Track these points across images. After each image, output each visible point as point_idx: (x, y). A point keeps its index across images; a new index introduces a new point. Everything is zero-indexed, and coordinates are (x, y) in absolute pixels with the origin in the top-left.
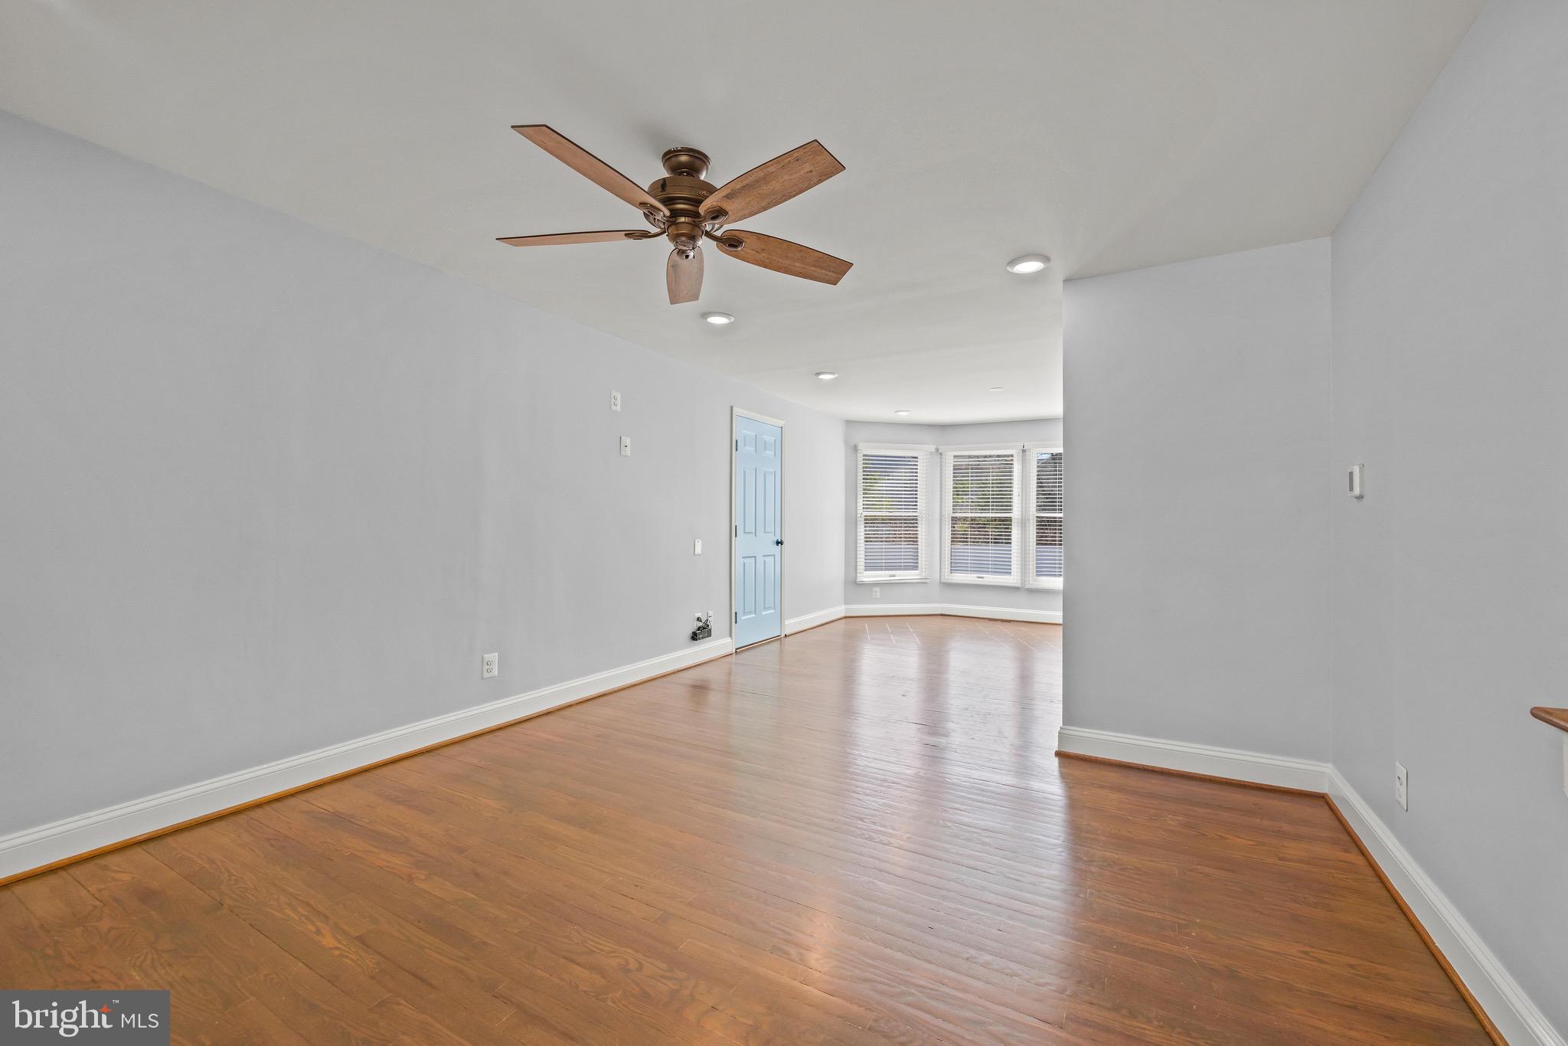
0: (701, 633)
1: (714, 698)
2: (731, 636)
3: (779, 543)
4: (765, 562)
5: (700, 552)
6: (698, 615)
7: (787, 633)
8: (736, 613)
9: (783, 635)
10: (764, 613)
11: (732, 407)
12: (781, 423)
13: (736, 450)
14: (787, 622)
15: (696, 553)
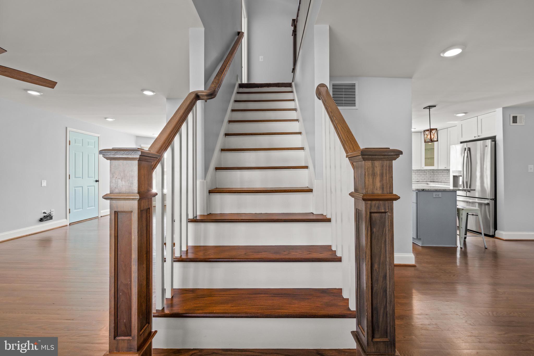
0: (47, 217)
1: (54, 244)
2: (66, 218)
3: (96, 181)
4: (88, 189)
5: (45, 185)
6: (45, 211)
7: (102, 216)
8: (70, 209)
9: (100, 216)
10: (88, 208)
11: (66, 128)
12: (99, 135)
13: (70, 144)
14: (102, 211)
15: (43, 185)
